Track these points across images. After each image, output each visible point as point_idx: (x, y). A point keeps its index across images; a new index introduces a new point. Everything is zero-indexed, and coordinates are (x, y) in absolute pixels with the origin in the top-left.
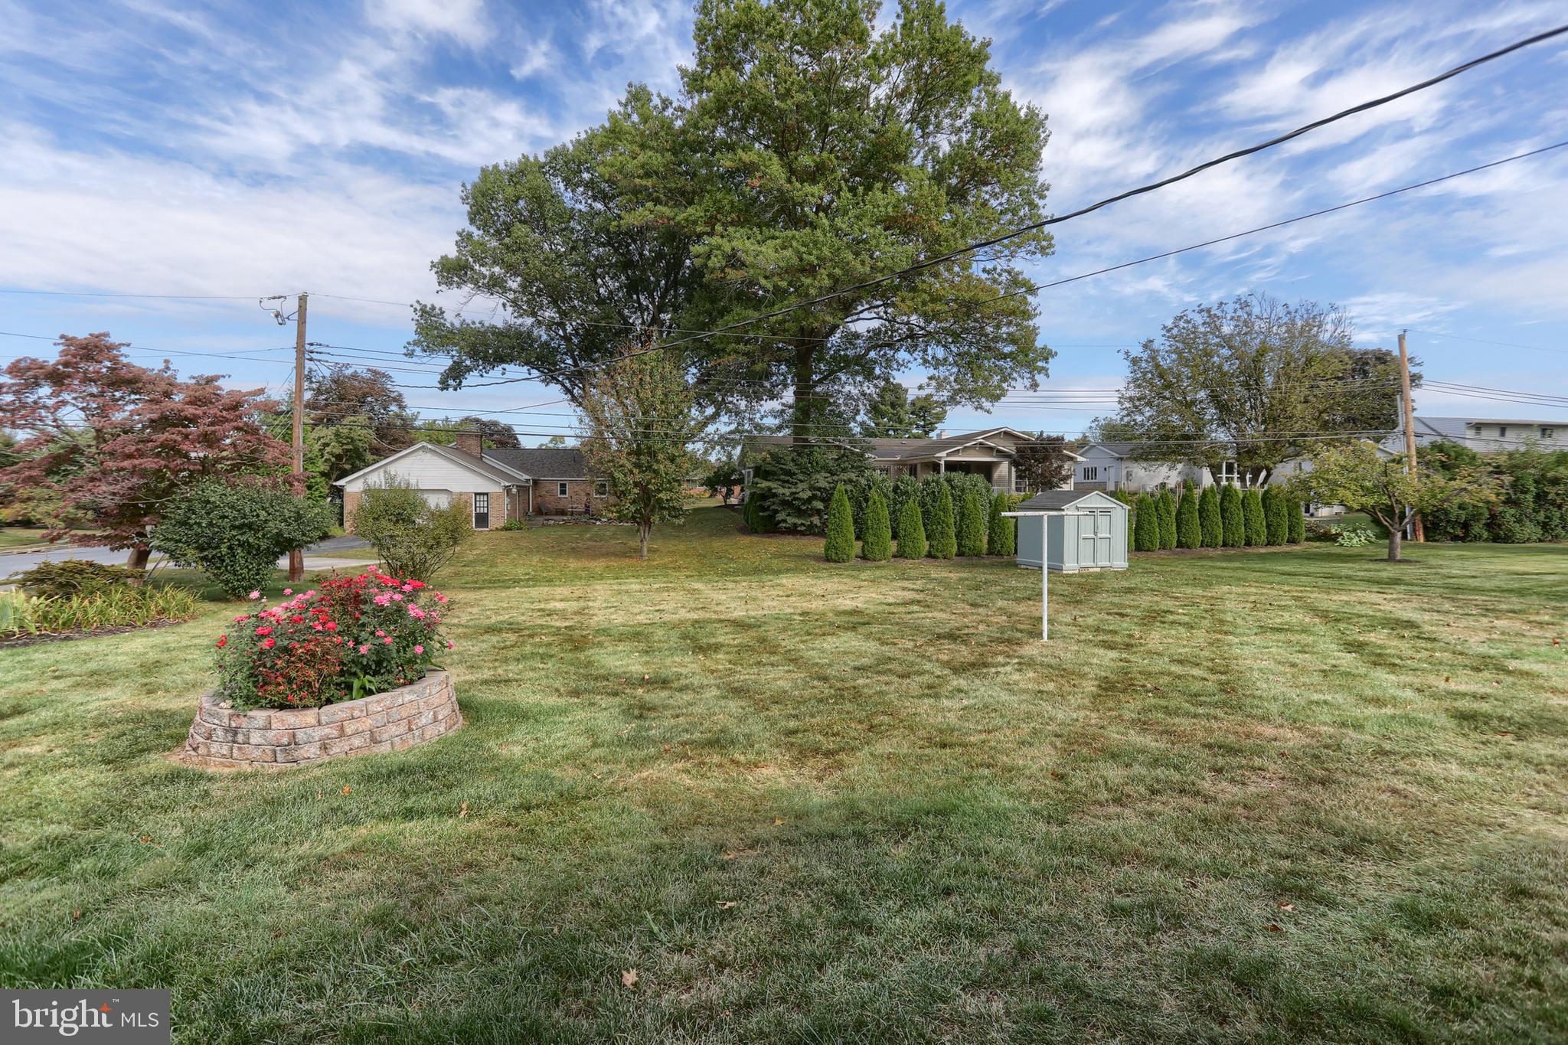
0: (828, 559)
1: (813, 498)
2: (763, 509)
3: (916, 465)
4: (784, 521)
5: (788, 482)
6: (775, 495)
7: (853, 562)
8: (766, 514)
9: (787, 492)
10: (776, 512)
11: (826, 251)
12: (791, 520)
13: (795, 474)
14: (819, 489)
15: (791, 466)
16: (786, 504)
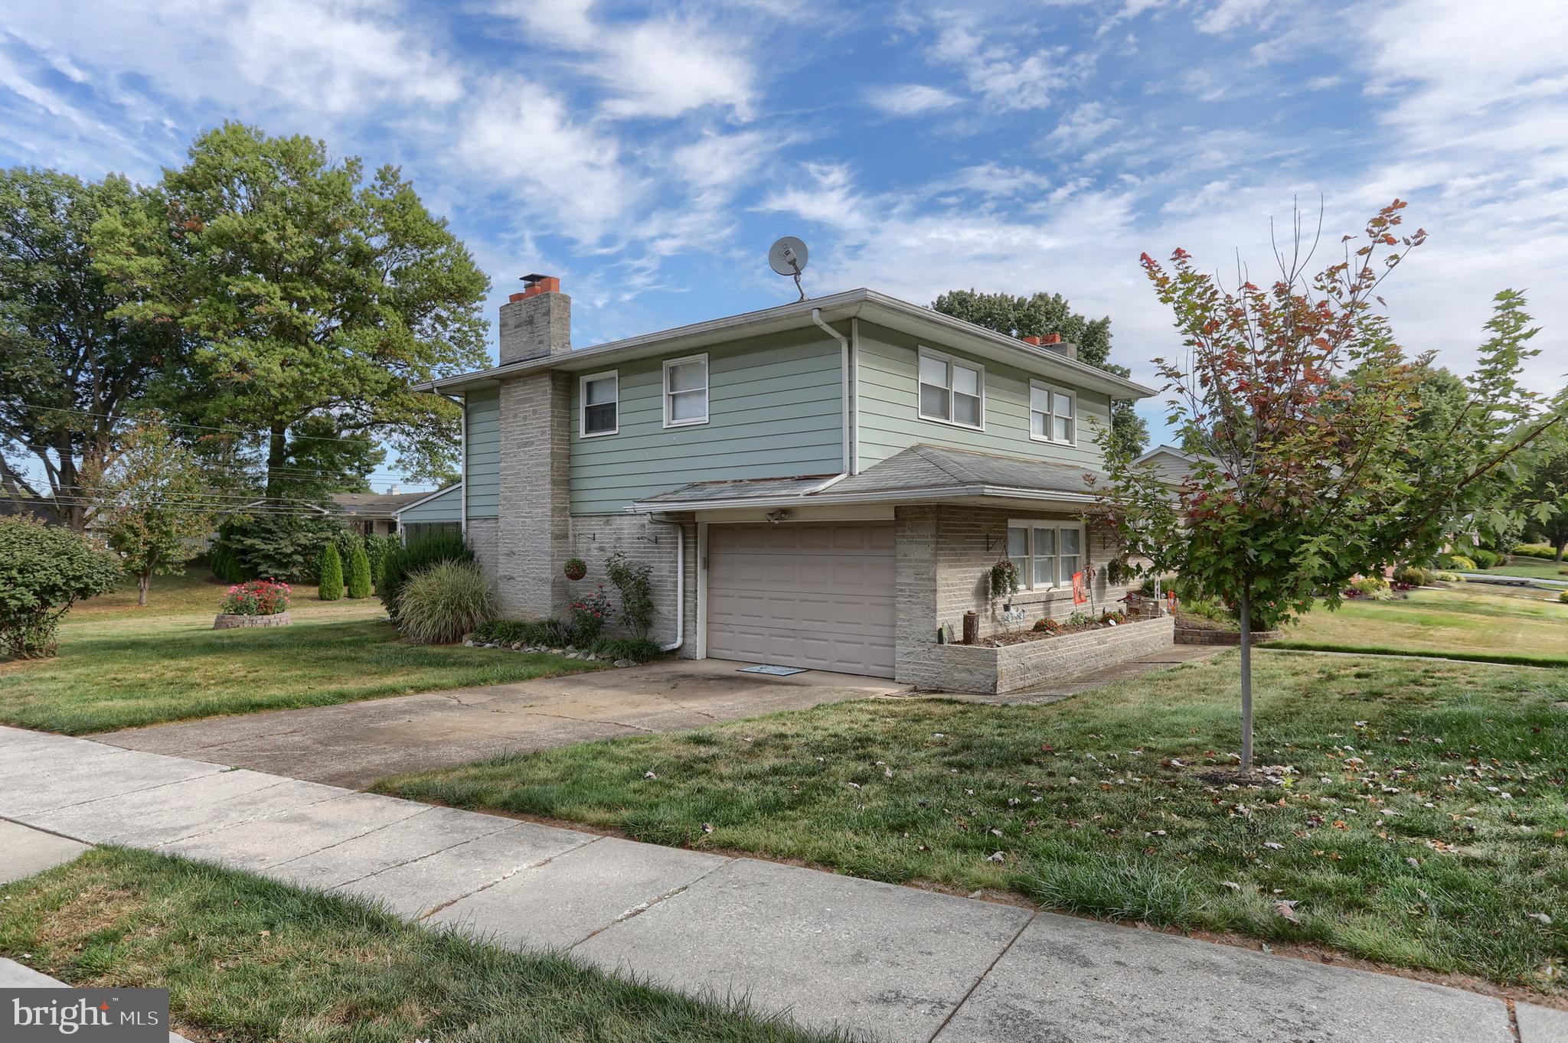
0: (322, 598)
1: (296, 552)
2: (244, 562)
3: (371, 523)
4: (267, 572)
5: (268, 539)
6: (258, 550)
7: (342, 599)
8: (248, 566)
9: (271, 548)
10: (259, 564)
11: (325, 375)
12: (272, 571)
13: (275, 532)
14: (299, 545)
15: (271, 526)
16: (268, 557)
